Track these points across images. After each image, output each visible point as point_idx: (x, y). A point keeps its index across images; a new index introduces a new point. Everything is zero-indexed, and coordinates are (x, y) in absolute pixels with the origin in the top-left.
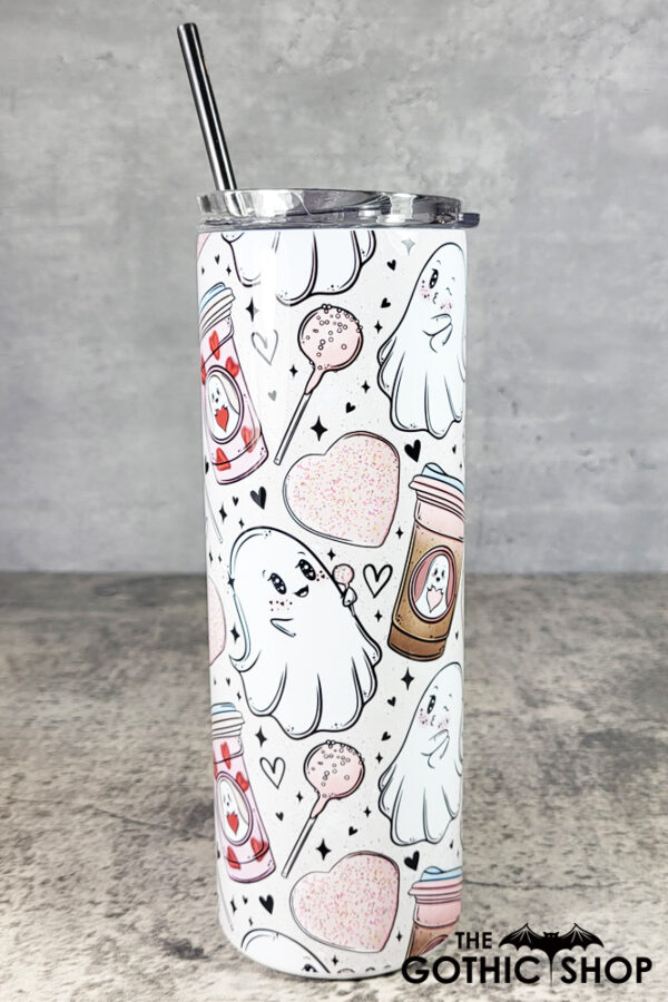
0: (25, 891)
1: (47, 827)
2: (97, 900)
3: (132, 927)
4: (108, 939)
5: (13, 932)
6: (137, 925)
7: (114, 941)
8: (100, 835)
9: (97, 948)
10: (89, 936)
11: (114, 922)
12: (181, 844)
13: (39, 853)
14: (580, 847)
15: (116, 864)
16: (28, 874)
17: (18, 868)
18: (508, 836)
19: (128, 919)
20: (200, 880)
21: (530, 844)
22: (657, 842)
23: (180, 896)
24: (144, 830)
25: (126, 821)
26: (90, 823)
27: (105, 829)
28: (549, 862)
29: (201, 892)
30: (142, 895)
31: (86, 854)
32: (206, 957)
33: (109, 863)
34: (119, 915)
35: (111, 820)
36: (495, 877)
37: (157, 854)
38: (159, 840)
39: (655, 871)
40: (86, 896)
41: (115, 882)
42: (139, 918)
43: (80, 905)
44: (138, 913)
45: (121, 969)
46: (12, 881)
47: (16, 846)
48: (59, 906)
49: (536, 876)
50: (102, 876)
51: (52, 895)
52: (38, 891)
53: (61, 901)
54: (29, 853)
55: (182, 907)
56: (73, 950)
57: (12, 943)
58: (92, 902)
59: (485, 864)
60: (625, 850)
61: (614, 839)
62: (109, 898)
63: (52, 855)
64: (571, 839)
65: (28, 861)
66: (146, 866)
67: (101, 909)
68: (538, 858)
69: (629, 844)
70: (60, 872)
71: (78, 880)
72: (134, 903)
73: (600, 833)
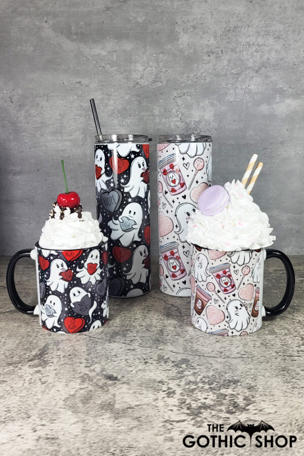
0: (58, 359)
1: (64, 339)
2: (82, 362)
3: (94, 370)
4: (86, 374)
5: (55, 372)
6: (95, 370)
7: (88, 375)
8: (82, 341)
9: (82, 377)
10: (80, 373)
11: (88, 369)
12: (109, 344)
13: (62, 347)
14: (242, 345)
15: (87, 350)
16: (58, 354)
17: (55, 352)
18: (217, 341)
19: (92, 368)
20: (115, 355)
21: (225, 344)
22: (267, 343)
23: (109, 361)
24: (96, 340)
25: (90, 337)
26: (78, 337)
27: (83, 340)
28: (231, 350)
29: (116, 359)
30: (96, 360)
31: (77, 347)
32: (118, 380)
33: (85, 350)
34: (89, 367)
35: (85, 337)
36: (213, 354)
37: (101, 347)
38: (101, 343)
39: (267, 353)
40: (78, 361)
41: (87, 356)
42: (96, 367)
43: (76, 363)
44: (95, 366)
45: (91, 384)
46: (53, 356)
47: (54, 345)
48: (69, 364)
49: (227, 354)
50: (83, 354)
51: (67, 361)
52: (62, 359)
53: (70, 362)
54: (59, 347)
55: (110, 364)
56: (75, 377)
57: (54, 376)
58: (80, 363)
59: (210, 350)
60: (257, 346)
61: (253, 342)
62: (86, 361)
63: (66, 348)
64: (239, 342)
65: (58, 350)
66: (98, 351)
67: (83, 365)
68: (228, 348)
69: (258, 344)
70: (68, 353)
71: (75, 356)
72: (94, 363)
73: (248, 340)
